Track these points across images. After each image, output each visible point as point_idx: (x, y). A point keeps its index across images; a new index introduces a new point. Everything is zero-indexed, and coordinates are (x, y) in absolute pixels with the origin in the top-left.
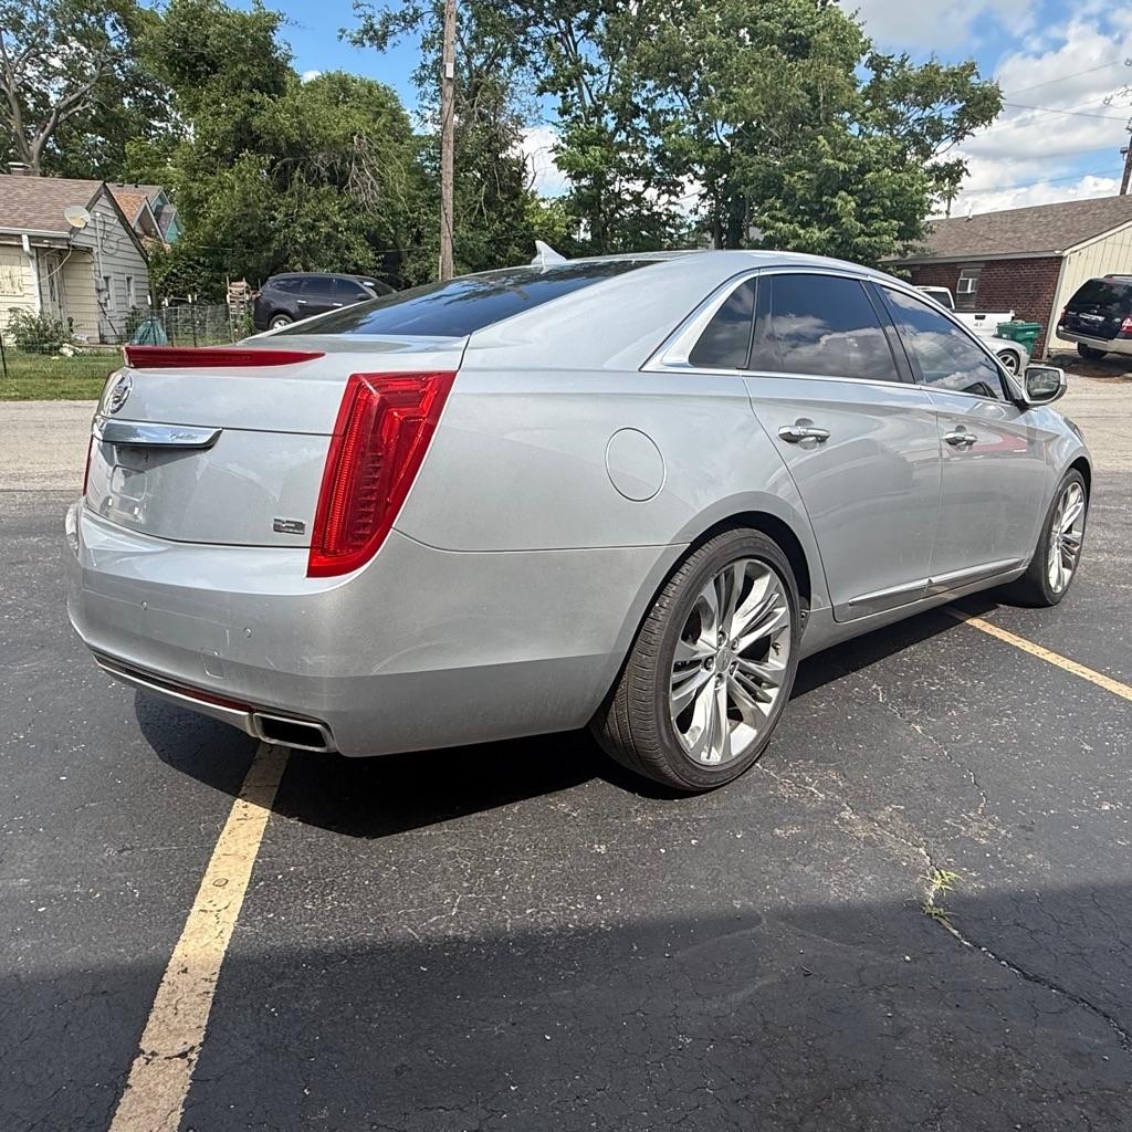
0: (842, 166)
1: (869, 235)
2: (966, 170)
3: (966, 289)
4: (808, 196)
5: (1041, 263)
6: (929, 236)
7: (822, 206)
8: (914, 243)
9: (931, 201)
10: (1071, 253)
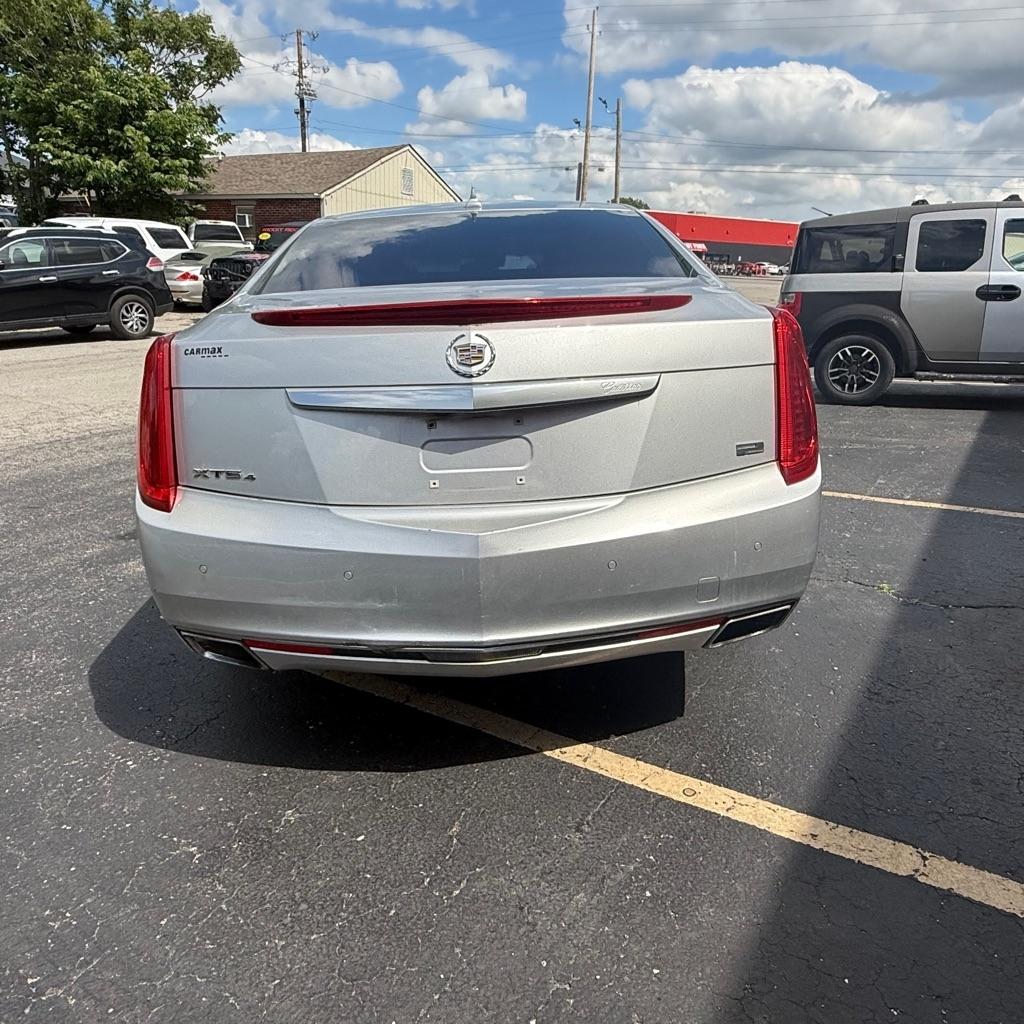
0: (123, 101)
1: (166, 172)
2: (221, 116)
3: (245, 223)
4: (90, 127)
5: (303, 203)
6: (212, 174)
7: (107, 139)
8: (199, 179)
9: (210, 143)
10: (327, 195)
